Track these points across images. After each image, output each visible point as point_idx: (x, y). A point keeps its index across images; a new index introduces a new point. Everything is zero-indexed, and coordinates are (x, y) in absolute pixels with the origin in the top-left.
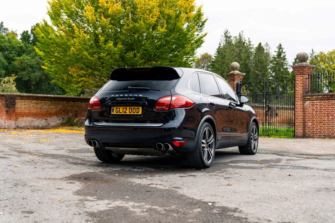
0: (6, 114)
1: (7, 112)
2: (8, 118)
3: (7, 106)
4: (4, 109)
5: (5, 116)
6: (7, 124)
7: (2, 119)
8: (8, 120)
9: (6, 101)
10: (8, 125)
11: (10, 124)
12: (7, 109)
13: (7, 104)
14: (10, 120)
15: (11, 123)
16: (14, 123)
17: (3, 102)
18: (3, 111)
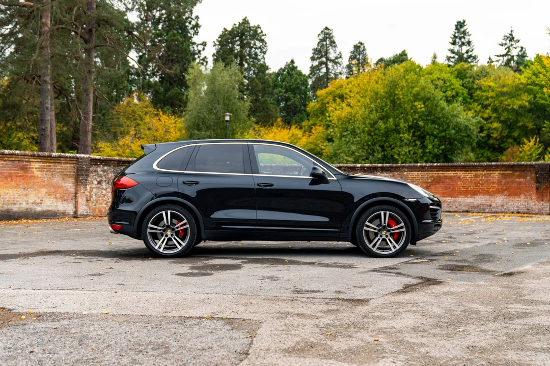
0: (536, 192)
1: (537, 189)
2: (539, 198)
3: (537, 181)
4: (534, 186)
5: (535, 195)
6: (537, 207)
7: (532, 199)
8: (538, 202)
9: (536, 173)
10: (539, 209)
11: (542, 207)
12: (537, 184)
13: (537, 178)
14: (543, 201)
15: (543, 205)
16: (547, 206)
17: (533, 175)
18: (532, 188)
